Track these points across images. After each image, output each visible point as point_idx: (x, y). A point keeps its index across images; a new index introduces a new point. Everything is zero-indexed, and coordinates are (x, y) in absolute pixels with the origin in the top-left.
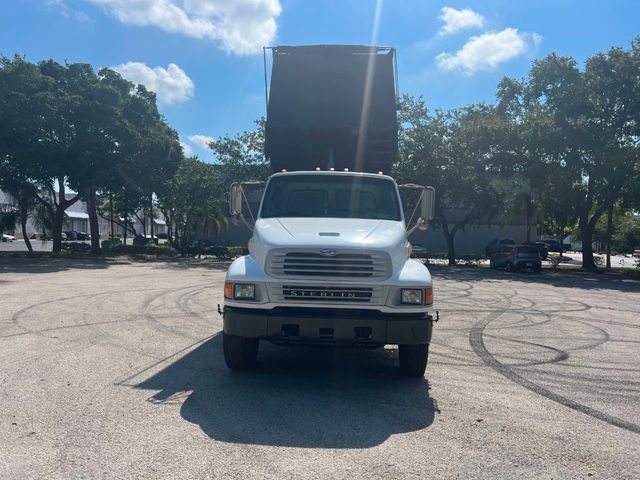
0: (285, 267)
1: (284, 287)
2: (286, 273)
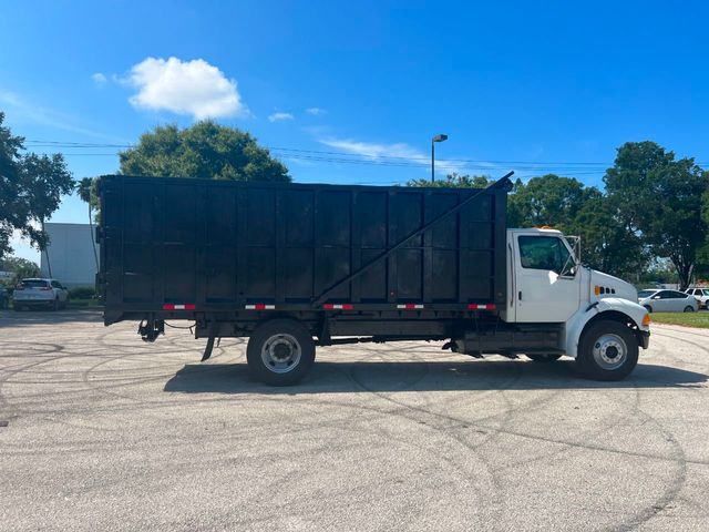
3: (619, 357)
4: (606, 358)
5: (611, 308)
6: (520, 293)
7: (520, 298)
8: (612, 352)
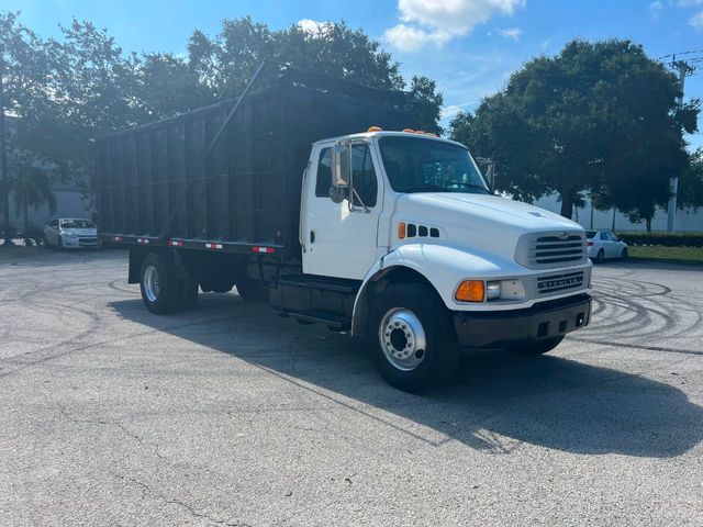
0: (538, 255)
1: (539, 279)
2: (539, 262)
3: (410, 350)
4: (391, 348)
5: (401, 262)
6: (313, 235)
7: (312, 240)
8: (399, 338)
